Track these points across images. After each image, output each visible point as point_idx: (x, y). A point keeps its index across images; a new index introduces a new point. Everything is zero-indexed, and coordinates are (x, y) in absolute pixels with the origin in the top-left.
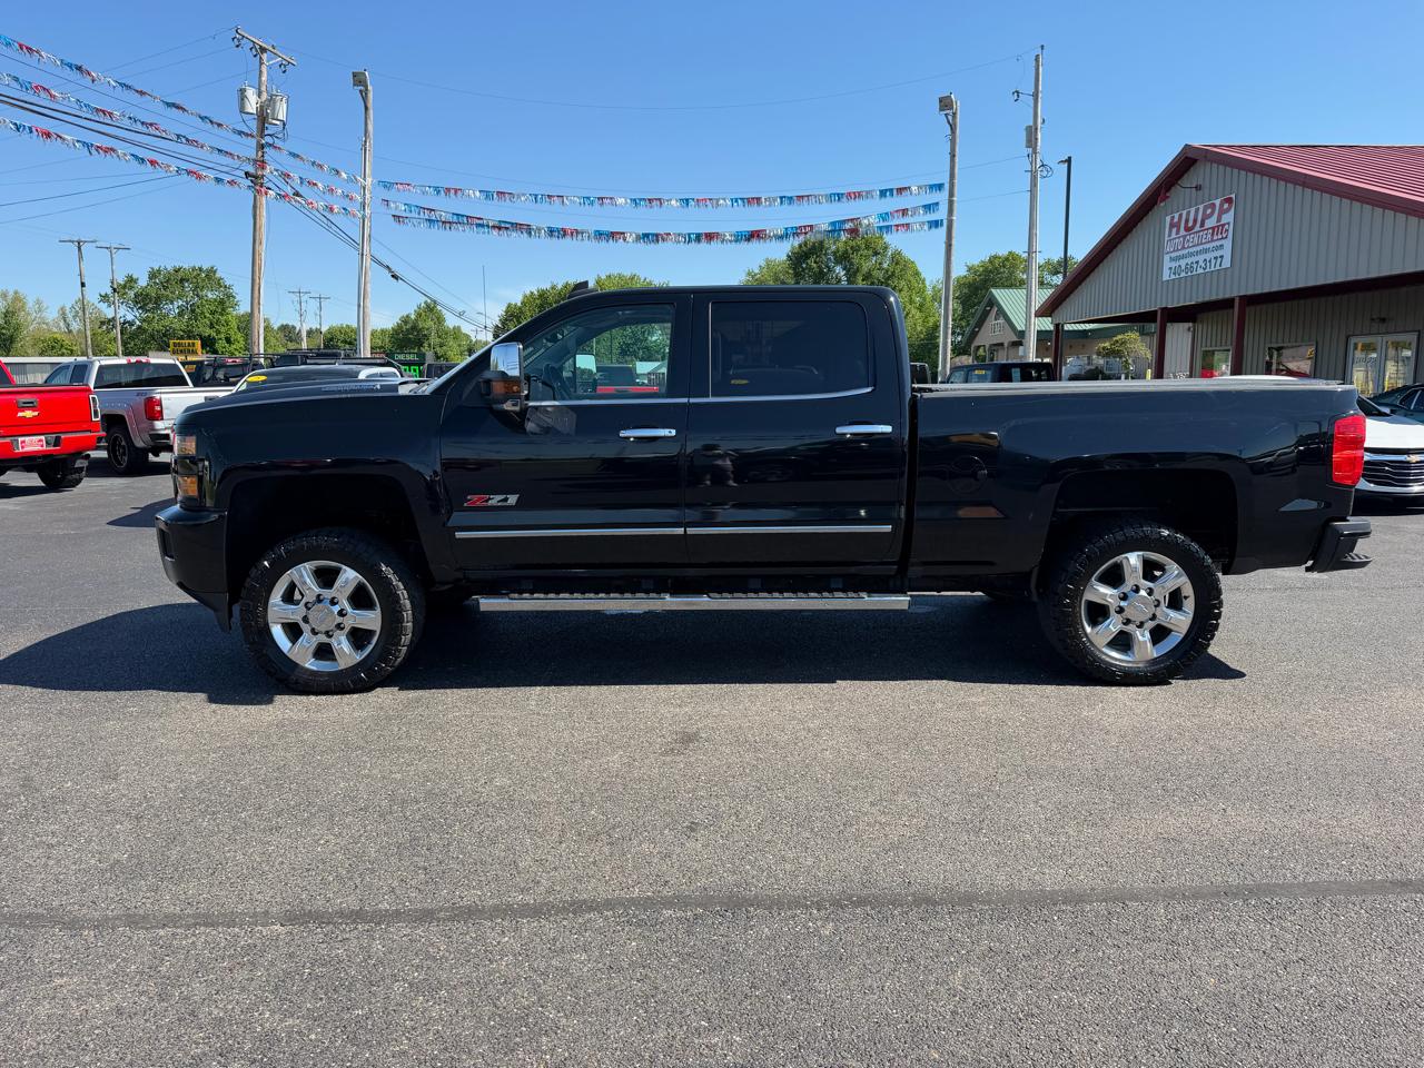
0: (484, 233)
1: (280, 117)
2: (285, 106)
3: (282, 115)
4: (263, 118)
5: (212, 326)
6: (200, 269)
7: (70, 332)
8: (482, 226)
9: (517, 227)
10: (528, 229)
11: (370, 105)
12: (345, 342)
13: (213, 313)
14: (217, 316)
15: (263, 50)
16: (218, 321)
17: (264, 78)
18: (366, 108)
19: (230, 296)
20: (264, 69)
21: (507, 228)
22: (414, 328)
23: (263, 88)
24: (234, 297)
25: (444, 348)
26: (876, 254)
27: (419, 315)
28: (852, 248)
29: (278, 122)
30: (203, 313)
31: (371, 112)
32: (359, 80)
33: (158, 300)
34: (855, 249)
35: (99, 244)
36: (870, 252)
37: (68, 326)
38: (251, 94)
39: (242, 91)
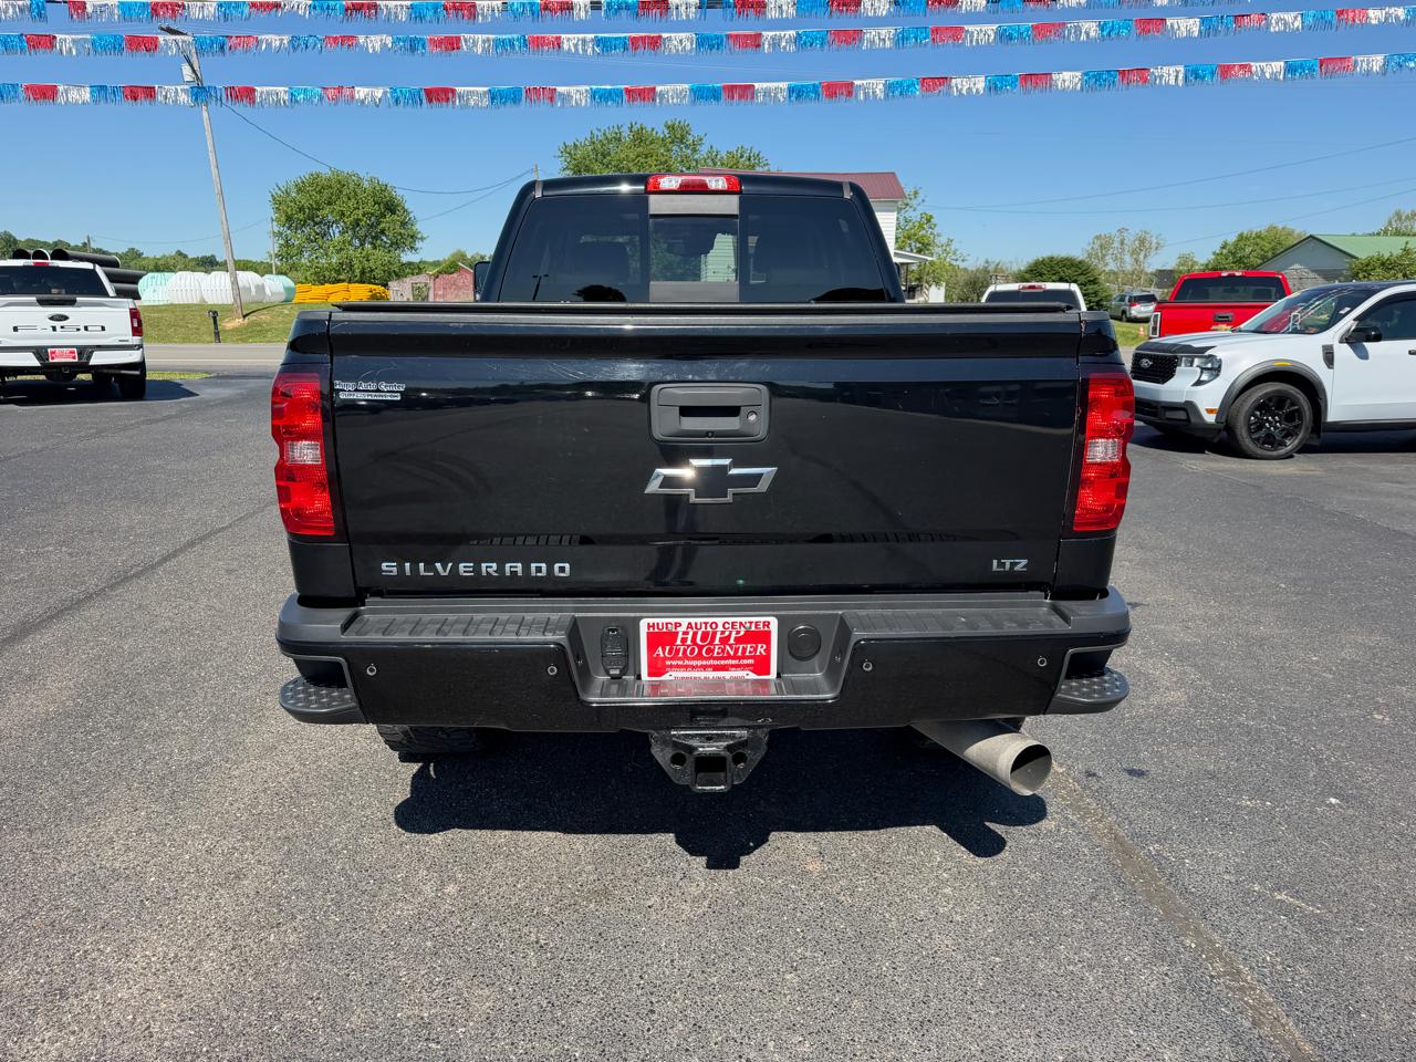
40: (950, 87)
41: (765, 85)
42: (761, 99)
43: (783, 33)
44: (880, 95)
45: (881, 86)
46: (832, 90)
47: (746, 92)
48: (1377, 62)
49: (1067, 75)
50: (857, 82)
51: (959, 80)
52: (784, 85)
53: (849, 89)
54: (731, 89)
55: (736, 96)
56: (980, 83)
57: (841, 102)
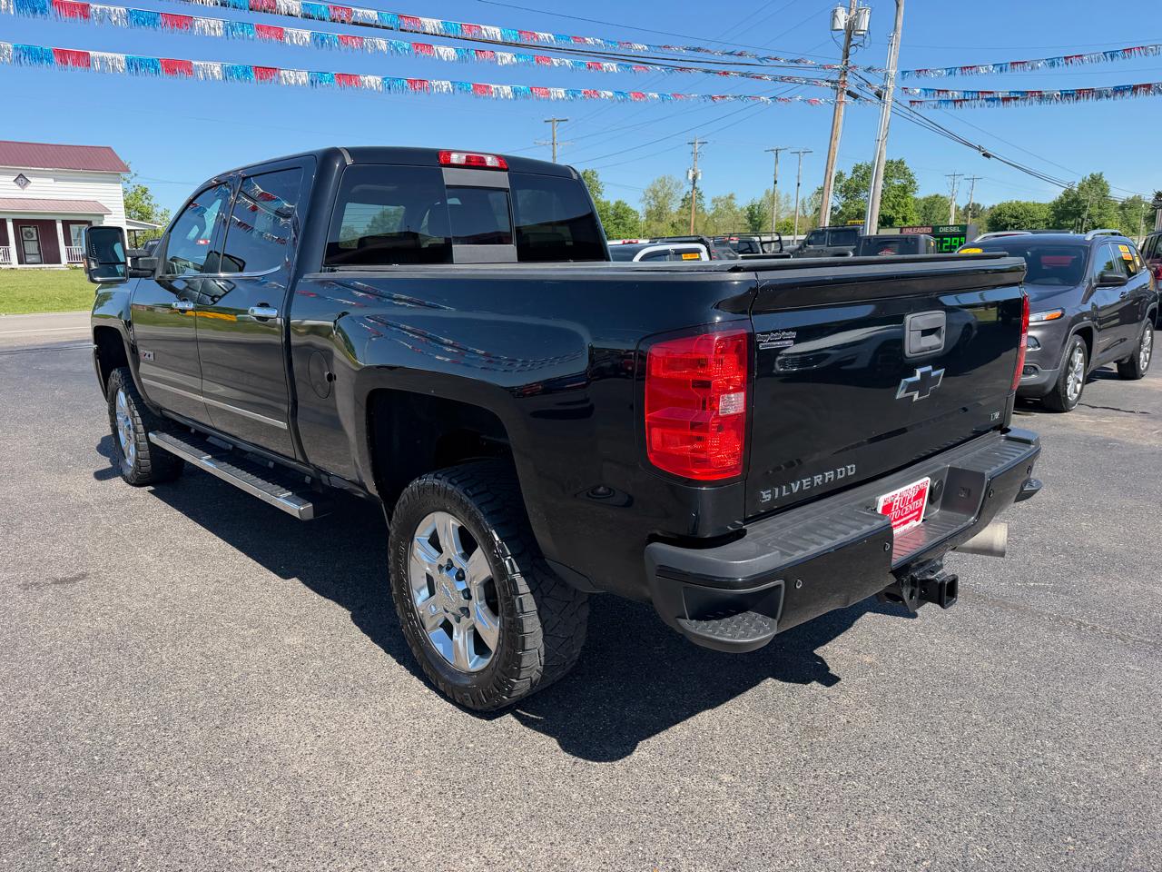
0: (989, 106)
1: (863, 28)
2: (868, 17)
3: (865, 26)
4: (851, 29)
5: (893, 208)
6: (892, 162)
7: (806, 216)
8: (992, 100)
9: (1025, 95)
10: (1041, 96)
12: (1012, 216)
13: (896, 197)
14: (898, 199)
16: (899, 203)
18: (898, 6)
19: (911, 182)
21: (1016, 99)
22: (1075, 200)
23: (852, 6)
24: (914, 183)
25: (1103, 218)
27: (1081, 188)
29: (862, 33)
30: (888, 197)
31: (902, 8)
33: (856, 191)
35: (790, 150)
37: (805, 212)
38: (842, 13)
39: (835, 11)
40: (280, 77)
41: (101, 54)
42: (98, 66)
43: (112, 9)
44: (219, 76)
45: (218, 69)
46: (171, 66)
47: (82, 58)
48: (561, 93)
49: (371, 78)
50: (195, 63)
51: (286, 72)
52: (122, 57)
53: (187, 67)
54: (63, 55)
55: (70, 63)
56: (304, 77)
57: (180, 79)
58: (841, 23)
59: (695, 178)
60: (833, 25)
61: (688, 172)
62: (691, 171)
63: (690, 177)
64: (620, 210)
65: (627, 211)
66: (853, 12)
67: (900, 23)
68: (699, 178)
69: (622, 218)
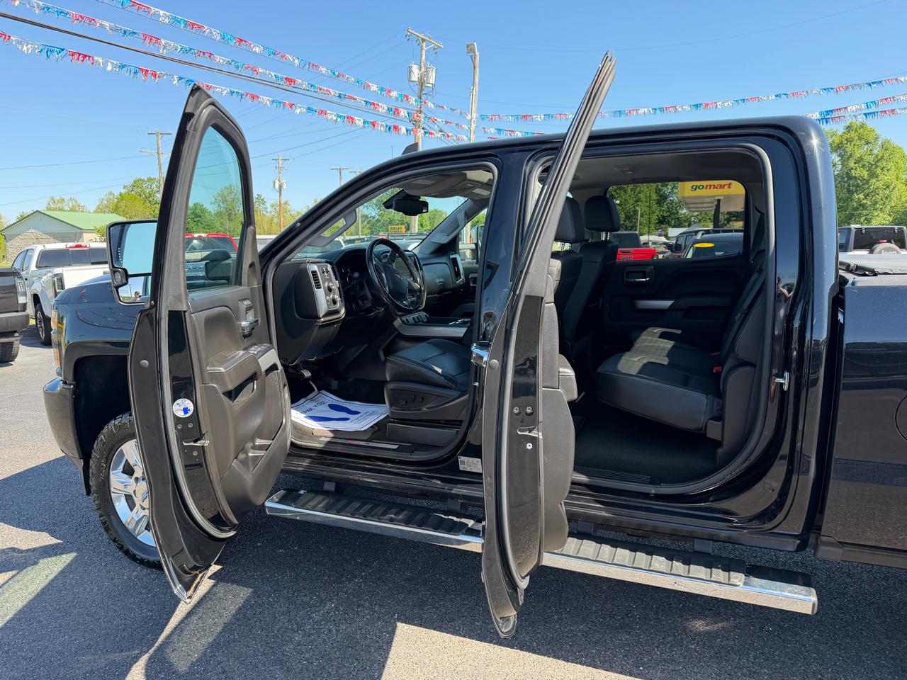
1: (431, 82)
2: (434, 74)
3: (432, 80)
4: (422, 83)
11: (477, 65)
15: (423, 40)
17: (423, 58)
18: (475, 67)
20: (424, 53)
23: (422, 65)
26: (868, 143)
28: (846, 140)
29: (430, 85)
31: (477, 69)
32: (471, 50)
34: (849, 141)
36: (863, 142)
38: (415, 69)
39: (410, 67)
58: (415, 77)
59: (281, 187)
60: (410, 77)
61: (275, 182)
62: (277, 181)
63: (277, 186)
64: (198, 211)
65: (203, 211)
66: (423, 69)
67: (477, 80)
68: (285, 187)
69: (200, 217)
